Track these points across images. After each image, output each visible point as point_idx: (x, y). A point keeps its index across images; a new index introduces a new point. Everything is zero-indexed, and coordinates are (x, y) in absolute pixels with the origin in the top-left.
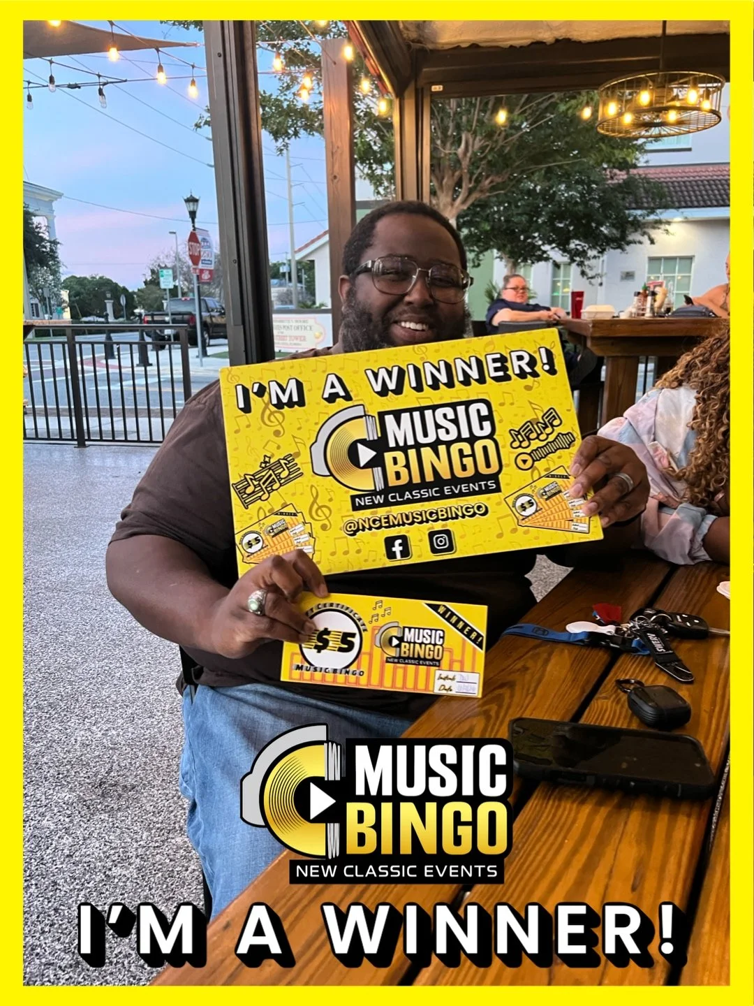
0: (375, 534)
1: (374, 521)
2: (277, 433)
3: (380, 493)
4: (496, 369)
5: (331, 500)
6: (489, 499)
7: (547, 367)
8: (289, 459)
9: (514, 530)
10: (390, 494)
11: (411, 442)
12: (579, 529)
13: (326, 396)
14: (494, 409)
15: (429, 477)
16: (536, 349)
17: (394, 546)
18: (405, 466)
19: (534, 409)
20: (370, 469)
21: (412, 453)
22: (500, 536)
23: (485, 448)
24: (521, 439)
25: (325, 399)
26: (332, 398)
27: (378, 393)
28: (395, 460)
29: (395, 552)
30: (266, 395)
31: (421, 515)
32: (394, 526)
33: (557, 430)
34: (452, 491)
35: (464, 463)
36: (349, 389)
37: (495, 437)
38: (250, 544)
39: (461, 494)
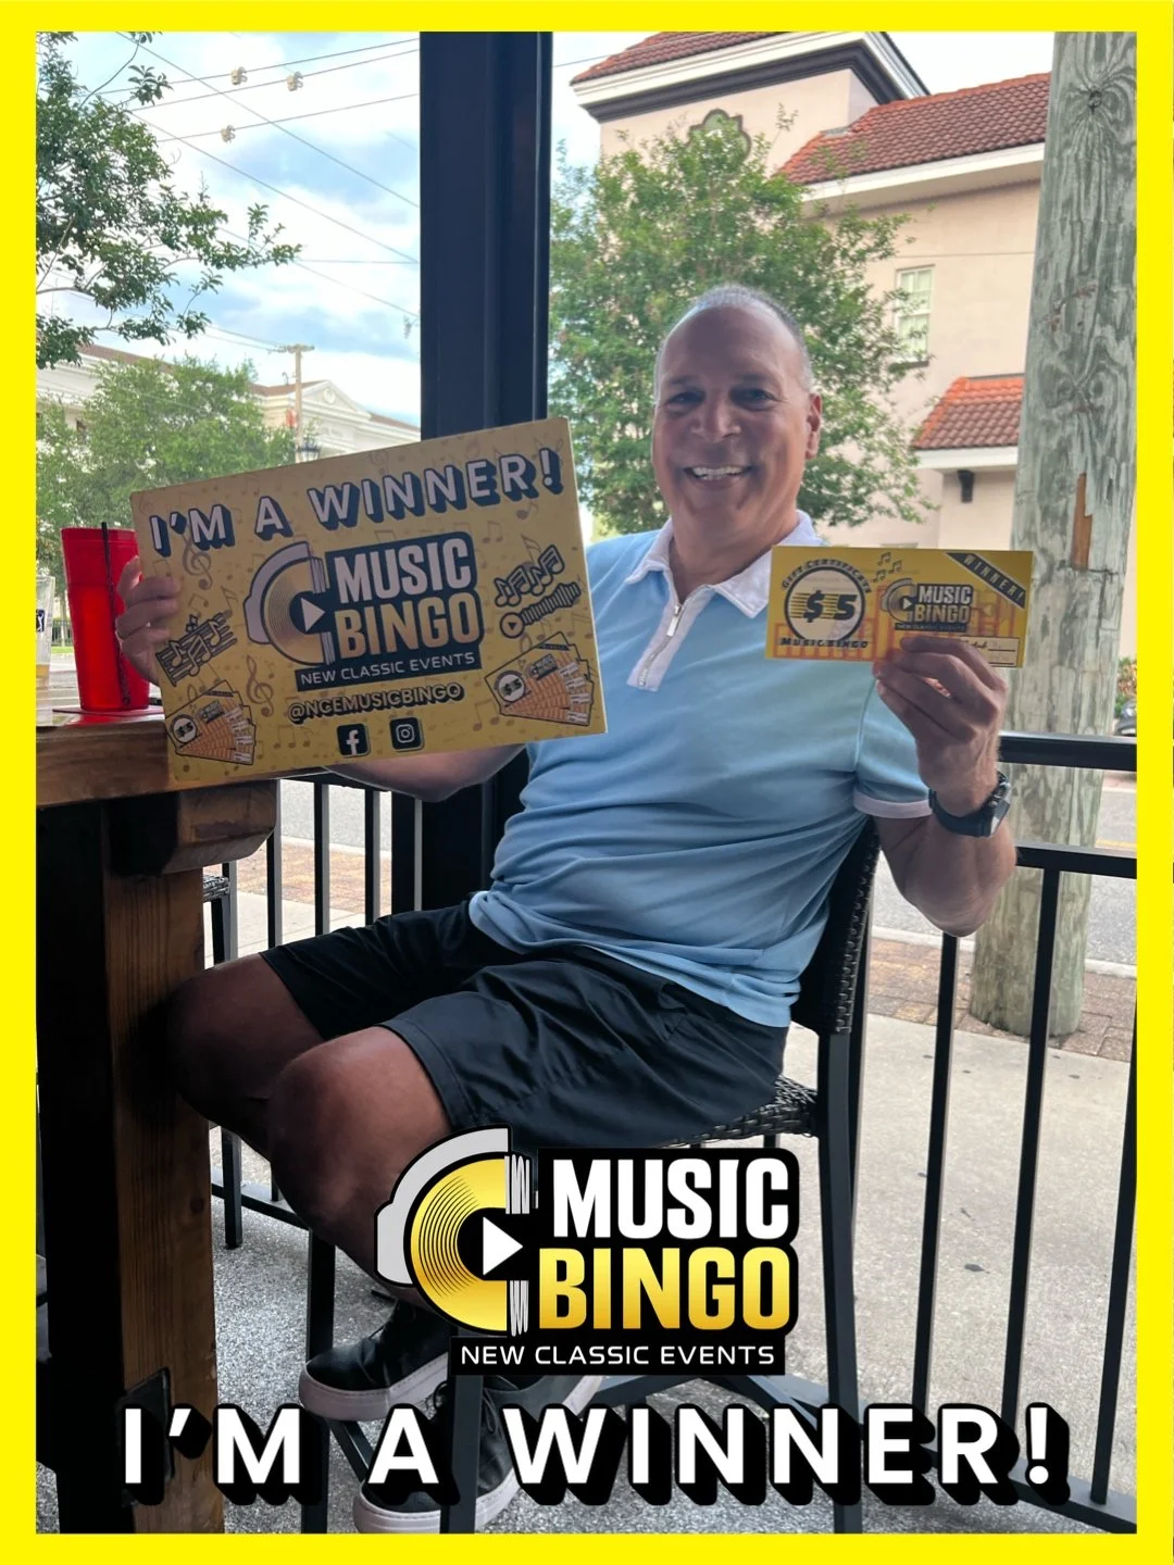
0: (325, 722)
1: (324, 705)
2: (203, 585)
3: (331, 667)
4: (480, 486)
5: (271, 676)
6: (465, 678)
7: (549, 481)
8: (220, 618)
9: (495, 721)
10: (342, 669)
11: (367, 596)
12: (577, 719)
13: (260, 529)
14: (475, 547)
15: (391, 647)
16: (536, 452)
17: (348, 738)
18: (360, 631)
19: (528, 547)
20: (318, 635)
21: (369, 612)
22: (478, 727)
23: (462, 606)
24: (509, 592)
25: (259, 535)
26: (267, 533)
27: (324, 524)
28: (348, 620)
29: (349, 746)
30: (187, 530)
31: (381, 698)
32: (348, 712)
33: (558, 579)
34: (420, 666)
35: (436, 626)
36: (288, 519)
37: (476, 589)
38: (181, 732)
39: (431, 671)
